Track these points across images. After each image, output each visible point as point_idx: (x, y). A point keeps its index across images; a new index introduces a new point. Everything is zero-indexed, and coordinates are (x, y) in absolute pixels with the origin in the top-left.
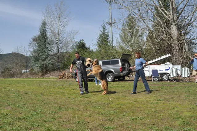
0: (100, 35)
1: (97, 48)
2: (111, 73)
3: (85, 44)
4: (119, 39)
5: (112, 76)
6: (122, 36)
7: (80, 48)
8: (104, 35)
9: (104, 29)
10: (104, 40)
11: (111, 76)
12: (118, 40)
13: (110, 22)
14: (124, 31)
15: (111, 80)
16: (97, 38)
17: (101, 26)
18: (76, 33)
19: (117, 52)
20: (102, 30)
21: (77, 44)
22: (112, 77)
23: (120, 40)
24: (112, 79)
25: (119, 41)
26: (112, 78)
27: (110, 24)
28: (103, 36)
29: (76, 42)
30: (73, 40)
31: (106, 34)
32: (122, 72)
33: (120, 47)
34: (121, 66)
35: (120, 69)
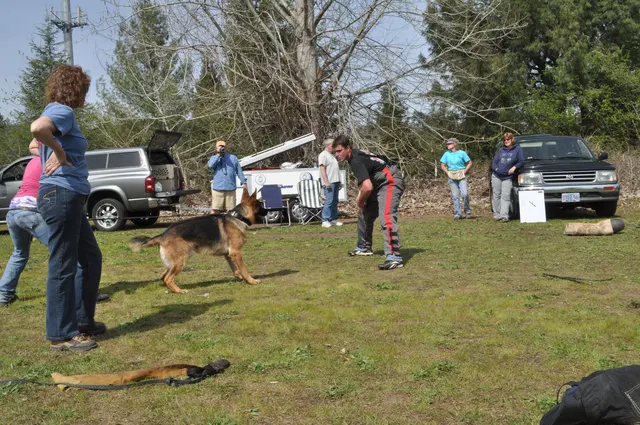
0: (34, 64)
1: (23, 109)
2: (112, 200)
4: (108, 79)
5: (114, 211)
6: (116, 71)
8: (49, 63)
9: (49, 40)
11: (111, 208)
12: (104, 84)
13: (64, 18)
14: (125, 52)
15: (113, 225)
16: (21, 74)
17: (37, 31)
19: (107, 126)
20: (42, 43)
22: (115, 214)
23: (110, 87)
24: (114, 220)
25: (107, 87)
26: (117, 218)
27: (67, 28)
28: (44, 69)
31: (56, 59)
32: (153, 193)
33: (113, 108)
34: (148, 173)
35: (147, 183)
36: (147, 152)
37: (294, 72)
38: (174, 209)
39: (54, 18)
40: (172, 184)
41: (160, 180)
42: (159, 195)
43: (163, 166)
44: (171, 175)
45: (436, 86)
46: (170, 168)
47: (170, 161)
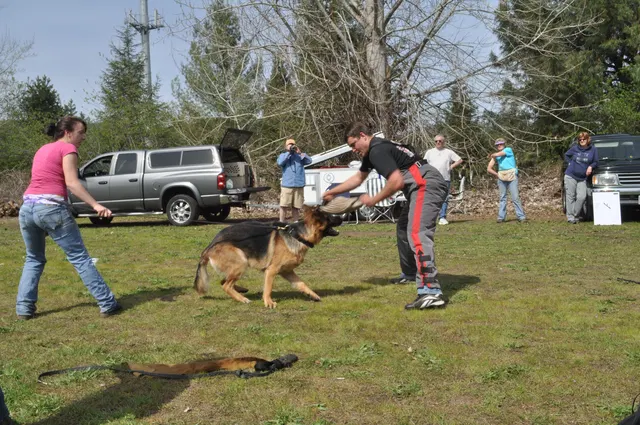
0: (114, 65)
1: (102, 108)
2: (186, 196)
3: (54, 92)
4: (182, 79)
5: (187, 206)
6: (190, 72)
7: (34, 106)
8: (127, 64)
9: (128, 42)
10: (127, 81)
11: (185, 204)
12: (179, 85)
13: (142, 21)
14: (199, 53)
15: (186, 220)
16: (102, 74)
17: (117, 34)
18: (23, 51)
19: (181, 125)
20: (121, 45)
21: (24, 94)
22: (188, 210)
23: (185, 87)
24: (187, 216)
25: (182, 87)
26: (190, 213)
27: (144, 30)
28: (122, 70)
29: (20, 86)
30: (10, 78)
31: (135, 60)
32: (224, 190)
33: (187, 108)
34: (220, 170)
35: (219, 180)
36: (220, 149)
37: (363, 71)
38: (244, 206)
39: (133, 22)
40: (242, 181)
41: (232, 178)
42: (230, 192)
43: (234, 164)
44: (242, 172)
45: (507, 85)
46: (241, 165)
47: (242, 158)
